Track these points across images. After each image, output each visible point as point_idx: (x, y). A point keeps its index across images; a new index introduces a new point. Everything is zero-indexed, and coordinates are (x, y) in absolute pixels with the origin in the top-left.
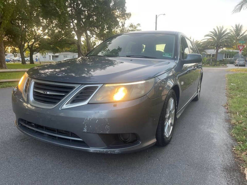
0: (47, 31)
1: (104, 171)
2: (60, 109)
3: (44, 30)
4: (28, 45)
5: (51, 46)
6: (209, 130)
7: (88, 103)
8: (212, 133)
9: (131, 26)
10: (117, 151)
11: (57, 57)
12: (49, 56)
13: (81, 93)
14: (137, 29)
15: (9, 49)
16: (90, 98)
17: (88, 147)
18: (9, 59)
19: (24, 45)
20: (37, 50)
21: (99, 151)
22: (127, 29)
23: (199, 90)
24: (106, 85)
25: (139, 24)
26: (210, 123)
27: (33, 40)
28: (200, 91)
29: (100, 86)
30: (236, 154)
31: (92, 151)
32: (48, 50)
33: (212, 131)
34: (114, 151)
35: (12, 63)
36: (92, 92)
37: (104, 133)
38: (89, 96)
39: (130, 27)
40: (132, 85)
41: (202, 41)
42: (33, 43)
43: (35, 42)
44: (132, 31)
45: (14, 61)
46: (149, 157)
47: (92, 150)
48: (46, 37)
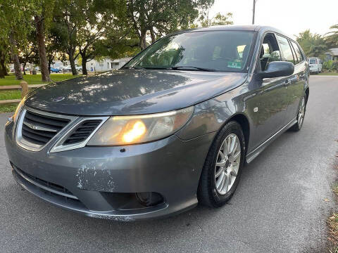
0: (103, 30)
1: (113, 244)
2: (48, 152)
3: (99, 28)
4: (80, 50)
5: (109, 50)
6: (301, 182)
7: (86, 146)
8: (305, 189)
9: (219, 17)
10: (128, 217)
11: (117, 64)
12: (106, 64)
13: (78, 129)
14: (227, 20)
15: (57, 55)
16: (89, 138)
17: (87, 209)
18: (58, 68)
19: (74, 50)
20: (92, 56)
21: (102, 216)
22: (212, 21)
23: (300, 115)
24: (115, 118)
25: (229, 14)
26: (307, 171)
27: (86, 43)
28: (303, 117)
29: (104, 119)
30: (331, 228)
31: (91, 216)
32: (105, 56)
33: (306, 185)
34: (123, 218)
35: (62, 73)
36: (92, 129)
37: (107, 191)
38: (88, 135)
39: (217, 17)
40: (153, 118)
41: (327, 35)
42: (86, 47)
43: (88, 45)
44: (220, 24)
45: (65, 71)
46: (188, 225)
47: (92, 214)
48: (102, 38)
